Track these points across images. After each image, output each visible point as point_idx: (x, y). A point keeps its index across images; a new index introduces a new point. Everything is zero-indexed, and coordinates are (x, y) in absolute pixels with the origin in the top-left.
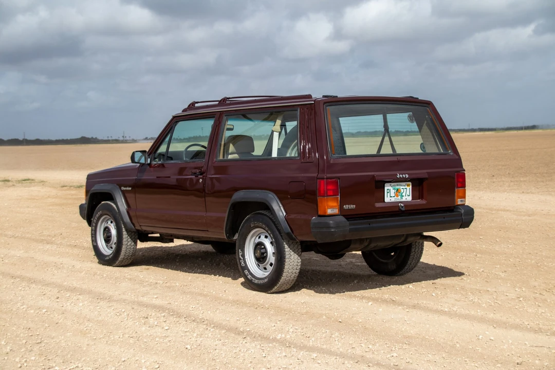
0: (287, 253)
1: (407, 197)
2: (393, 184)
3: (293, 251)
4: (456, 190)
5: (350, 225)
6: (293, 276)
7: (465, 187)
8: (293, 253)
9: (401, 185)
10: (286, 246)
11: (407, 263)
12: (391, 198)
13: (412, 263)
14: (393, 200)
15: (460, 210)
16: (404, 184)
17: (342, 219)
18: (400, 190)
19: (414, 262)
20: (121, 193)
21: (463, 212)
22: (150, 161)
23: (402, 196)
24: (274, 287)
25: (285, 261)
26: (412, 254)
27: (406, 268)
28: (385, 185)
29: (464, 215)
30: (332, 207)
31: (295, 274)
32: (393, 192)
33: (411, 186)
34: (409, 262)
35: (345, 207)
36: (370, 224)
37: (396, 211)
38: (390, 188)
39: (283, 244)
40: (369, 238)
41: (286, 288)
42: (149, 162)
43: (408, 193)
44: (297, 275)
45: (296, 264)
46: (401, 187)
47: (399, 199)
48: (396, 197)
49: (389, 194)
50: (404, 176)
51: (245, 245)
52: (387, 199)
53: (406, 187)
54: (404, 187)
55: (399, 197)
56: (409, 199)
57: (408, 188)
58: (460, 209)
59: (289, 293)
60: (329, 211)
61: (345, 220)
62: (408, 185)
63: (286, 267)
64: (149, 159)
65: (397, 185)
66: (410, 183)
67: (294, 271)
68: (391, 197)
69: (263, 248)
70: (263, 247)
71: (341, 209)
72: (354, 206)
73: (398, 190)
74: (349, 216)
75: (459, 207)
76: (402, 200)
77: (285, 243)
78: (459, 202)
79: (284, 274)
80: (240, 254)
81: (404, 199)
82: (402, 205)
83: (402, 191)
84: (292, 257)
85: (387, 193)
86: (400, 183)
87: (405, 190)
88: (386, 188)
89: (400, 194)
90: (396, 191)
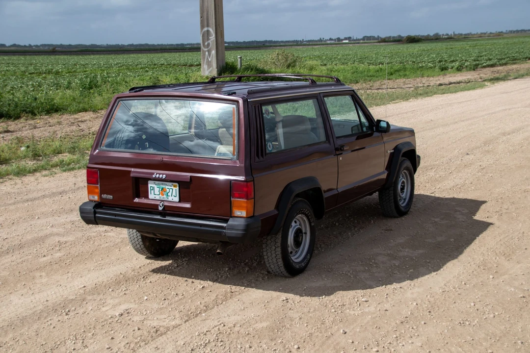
1: (173, 197)
2: (157, 182)
5: (95, 213)
9: (166, 185)
12: (155, 196)
14: (158, 197)
16: (170, 184)
18: (166, 190)
23: (168, 196)
32: (157, 190)
33: (177, 188)
35: (103, 196)
36: (116, 216)
38: (153, 186)
43: (174, 194)
46: (167, 187)
47: (164, 197)
48: (161, 196)
49: (152, 191)
50: (161, 175)
52: (151, 196)
53: (172, 187)
54: (170, 187)
55: (165, 196)
56: (177, 199)
57: (174, 189)
60: (91, 197)
62: (175, 186)
65: (162, 184)
66: (177, 184)
68: (155, 194)
71: (100, 197)
73: (162, 189)
81: (170, 199)
83: (168, 190)
85: (151, 190)
86: (166, 183)
87: (171, 190)
88: (150, 185)
89: (166, 193)
90: (160, 189)
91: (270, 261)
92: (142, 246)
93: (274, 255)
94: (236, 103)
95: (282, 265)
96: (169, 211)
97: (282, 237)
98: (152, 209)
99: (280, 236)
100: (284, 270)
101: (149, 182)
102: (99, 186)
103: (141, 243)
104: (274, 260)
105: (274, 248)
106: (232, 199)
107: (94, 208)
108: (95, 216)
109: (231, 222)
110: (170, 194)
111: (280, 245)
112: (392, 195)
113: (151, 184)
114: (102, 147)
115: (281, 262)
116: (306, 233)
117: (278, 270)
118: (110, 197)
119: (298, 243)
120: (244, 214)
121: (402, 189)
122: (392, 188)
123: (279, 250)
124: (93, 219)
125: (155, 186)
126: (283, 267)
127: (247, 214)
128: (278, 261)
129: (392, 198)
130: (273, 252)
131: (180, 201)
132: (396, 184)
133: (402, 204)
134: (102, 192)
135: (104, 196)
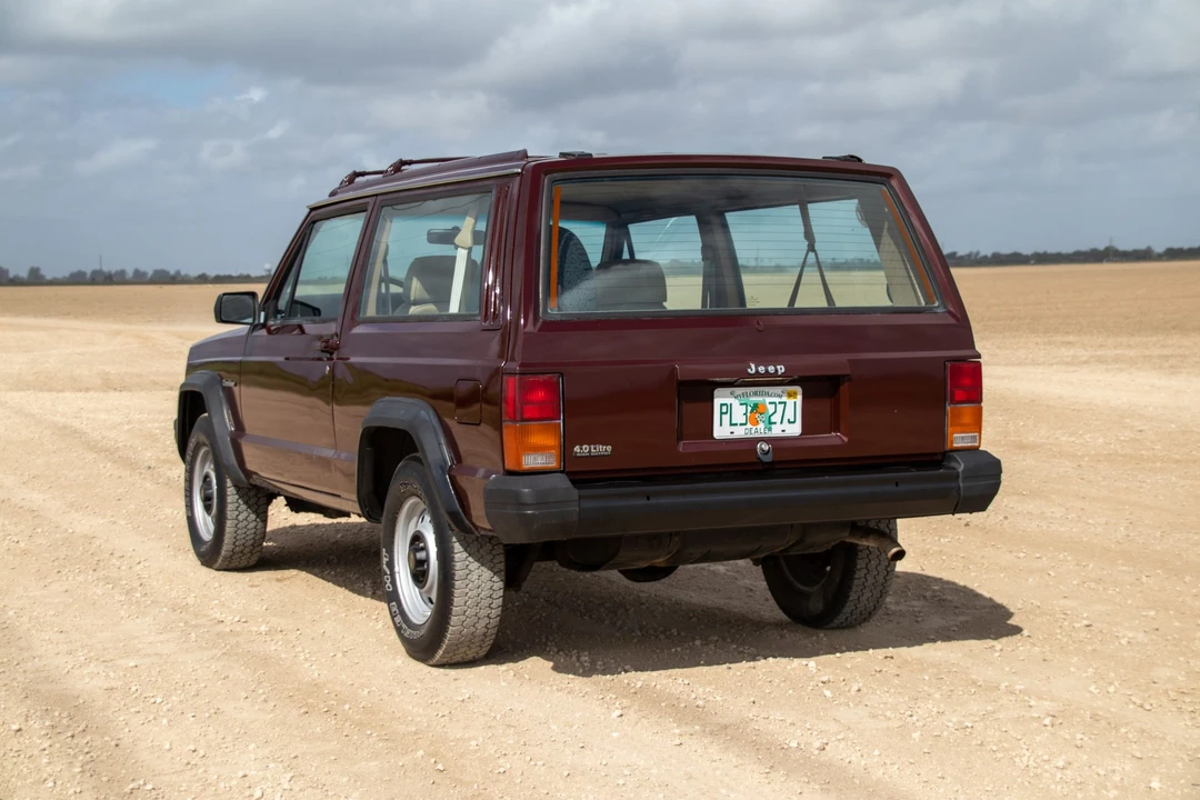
0: (458, 566)
1: (786, 425)
2: (739, 391)
3: (478, 561)
4: (948, 408)
5: (580, 497)
6: (483, 623)
7: (980, 401)
8: (476, 564)
9: (768, 395)
10: (457, 547)
11: (848, 597)
12: (733, 428)
13: (864, 598)
14: (740, 432)
15: (953, 464)
16: (778, 390)
17: (562, 482)
19: (867, 595)
20: (221, 394)
21: (960, 470)
22: (266, 319)
23: (770, 423)
24: (435, 651)
25: (453, 586)
26: (860, 574)
27: (847, 609)
28: (716, 392)
29: (965, 479)
30: (537, 449)
31: (487, 620)
32: (739, 413)
33: (799, 397)
34: (853, 596)
35: (577, 449)
36: (648, 499)
37: (743, 463)
38: (728, 401)
39: (451, 541)
40: (677, 534)
41: (471, 655)
42: (262, 321)
43: (789, 415)
44: (495, 621)
45: (488, 593)
46: (768, 400)
47: (760, 430)
48: (749, 426)
49: (726, 418)
50: (771, 369)
51: (393, 537)
52: (721, 431)
53: (784, 399)
54: (777, 400)
55: (761, 426)
56: (795, 430)
57: (790, 402)
58: (956, 461)
59: (483, 668)
60: (532, 461)
61: (569, 484)
62: (790, 395)
63: (456, 601)
64: (263, 314)
65: (755, 394)
66: (798, 389)
67: (483, 613)
68: (731, 424)
69: (422, 549)
70: (421, 545)
71: (565, 453)
72: (609, 448)
74: (582, 476)
75: (955, 455)
76: (769, 435)
77: (454, 539)
78: (959, 440)
79: (454, 620)
80: (385, 560)
81: (776, 431)
82: (766, 447)
83: (771, 409)
84: (474, 576)
85: (722, 413)
86: (766, 389)
87: (780, 408)
88: (717, 402)
89: (765, 417)
90: (749, 409)
96: (783, 462)
101: (719, 391)
102: (560, 422)
110: (775, 418)
113: (721, 399)
118: (604, 449)
125: (735, 403)
135: (581, 449)
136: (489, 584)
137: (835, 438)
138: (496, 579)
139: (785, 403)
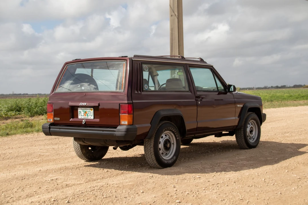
1: (91, 117)
2: (82, 108)
5: (49, 127)
9: (87, 110)
14: (83, 117)
16: (89, 109)
21: (116, 129)
29: (117, 132)
32: (82, 113)
33: (93, 111)
36: (60, 129)
43: (91, 115)
46: (88, 111)
47: (86, 117)
48: (84, 116)
49: (80, 114)
52: (80, 117)
53: (90, 111)
54: (89, 111)
55: (86, 116)
56: (92, 118)
57: (91, 111)
60: (49, 120)
62: (91, 110)
65: (85, 109)
66: (92, 109)
73: (85, 112)
81: (89, 118)
83: (88, 113)
86: (87, 108)
87: (89, 112)
88: (79, 110)
91: (148, 157)
92: (81, 153)
93: (150, 153)
94: (126, 61)
95: (155, 159)
96: (88, 124)
97: (154, 141)
98: (79, 124)
99: (152, 141)
100: (156, 162)
101: (79, 108)
102: (53, 113)
103: (80, 151)
104: (150, 156)
105: (149, 148)
106: (120, 114)
107: (49, 125)
108: (49, 130)
109: (119, 128)
110: (89, 115)
111: (153, 147)
112: (243, 133)
113: (80, 110)
114: (56, 91)
115: (153, 157)
116: (173, 144)
117: (153, 163)
118: (58, 119)
119: (167, 148)
120: (126, 123)
121: (251, 132)
122: (242, 130)
123: (152, 149)
124: (48, 132)
125: (82, 111)
126: (155, 160)
127: (128, 123)
128: (152, 156)
129: (243, 135)
130: (149, 151)
131: (94, 118)
132: (245, 127)
133: (252, 141)
134: (55, 117)
135: (56, 119)
136: (77, 145)
137: (98, 120)
138: (78, 144)
139: (90, 112)
